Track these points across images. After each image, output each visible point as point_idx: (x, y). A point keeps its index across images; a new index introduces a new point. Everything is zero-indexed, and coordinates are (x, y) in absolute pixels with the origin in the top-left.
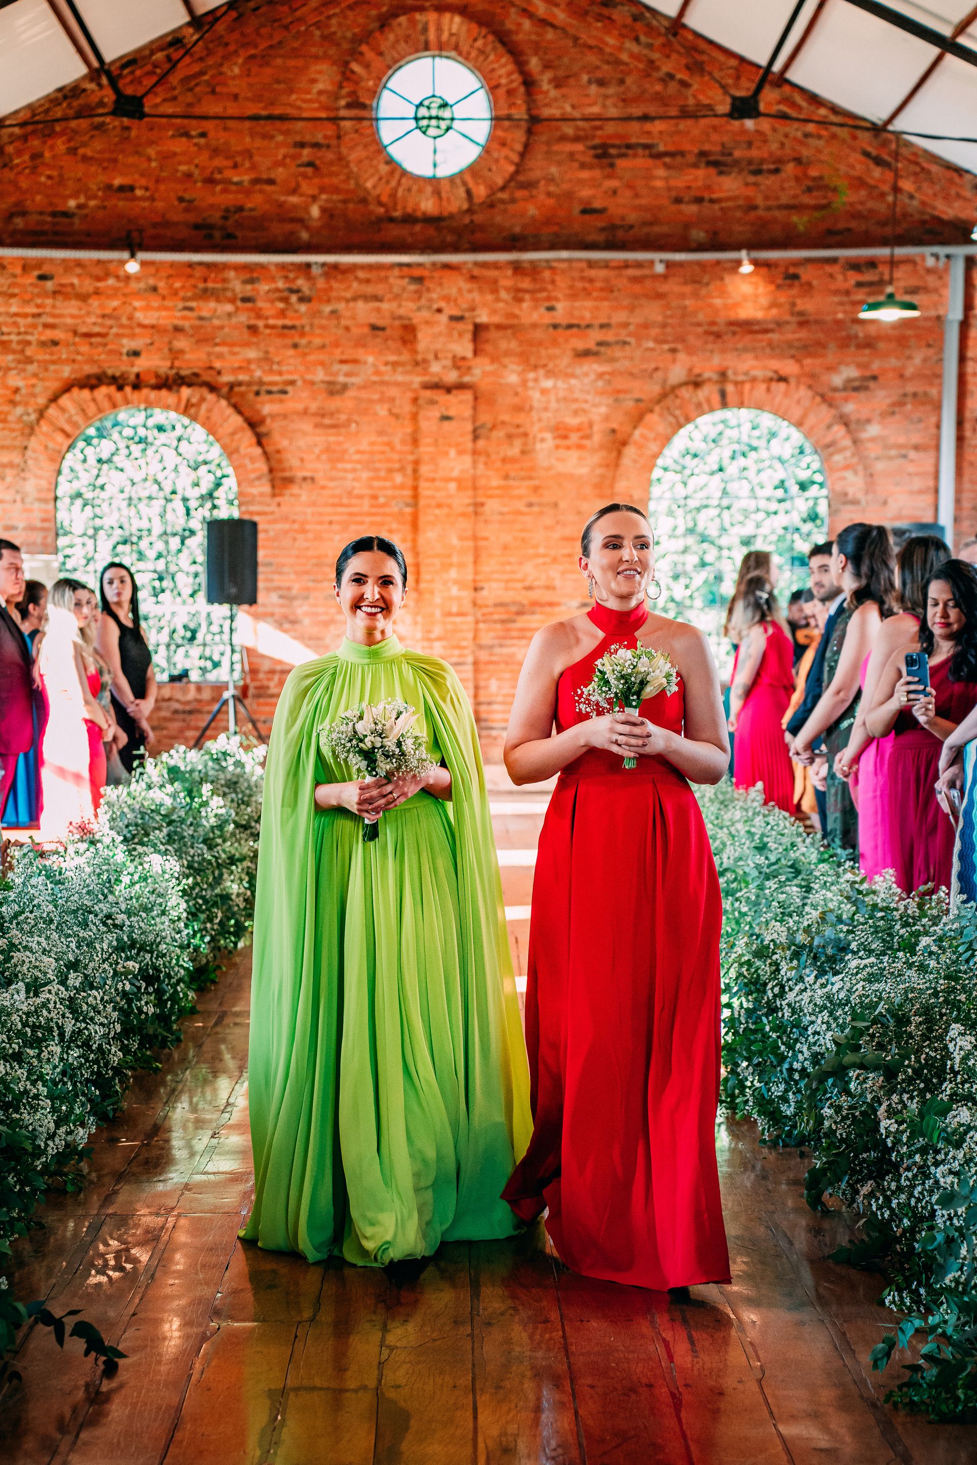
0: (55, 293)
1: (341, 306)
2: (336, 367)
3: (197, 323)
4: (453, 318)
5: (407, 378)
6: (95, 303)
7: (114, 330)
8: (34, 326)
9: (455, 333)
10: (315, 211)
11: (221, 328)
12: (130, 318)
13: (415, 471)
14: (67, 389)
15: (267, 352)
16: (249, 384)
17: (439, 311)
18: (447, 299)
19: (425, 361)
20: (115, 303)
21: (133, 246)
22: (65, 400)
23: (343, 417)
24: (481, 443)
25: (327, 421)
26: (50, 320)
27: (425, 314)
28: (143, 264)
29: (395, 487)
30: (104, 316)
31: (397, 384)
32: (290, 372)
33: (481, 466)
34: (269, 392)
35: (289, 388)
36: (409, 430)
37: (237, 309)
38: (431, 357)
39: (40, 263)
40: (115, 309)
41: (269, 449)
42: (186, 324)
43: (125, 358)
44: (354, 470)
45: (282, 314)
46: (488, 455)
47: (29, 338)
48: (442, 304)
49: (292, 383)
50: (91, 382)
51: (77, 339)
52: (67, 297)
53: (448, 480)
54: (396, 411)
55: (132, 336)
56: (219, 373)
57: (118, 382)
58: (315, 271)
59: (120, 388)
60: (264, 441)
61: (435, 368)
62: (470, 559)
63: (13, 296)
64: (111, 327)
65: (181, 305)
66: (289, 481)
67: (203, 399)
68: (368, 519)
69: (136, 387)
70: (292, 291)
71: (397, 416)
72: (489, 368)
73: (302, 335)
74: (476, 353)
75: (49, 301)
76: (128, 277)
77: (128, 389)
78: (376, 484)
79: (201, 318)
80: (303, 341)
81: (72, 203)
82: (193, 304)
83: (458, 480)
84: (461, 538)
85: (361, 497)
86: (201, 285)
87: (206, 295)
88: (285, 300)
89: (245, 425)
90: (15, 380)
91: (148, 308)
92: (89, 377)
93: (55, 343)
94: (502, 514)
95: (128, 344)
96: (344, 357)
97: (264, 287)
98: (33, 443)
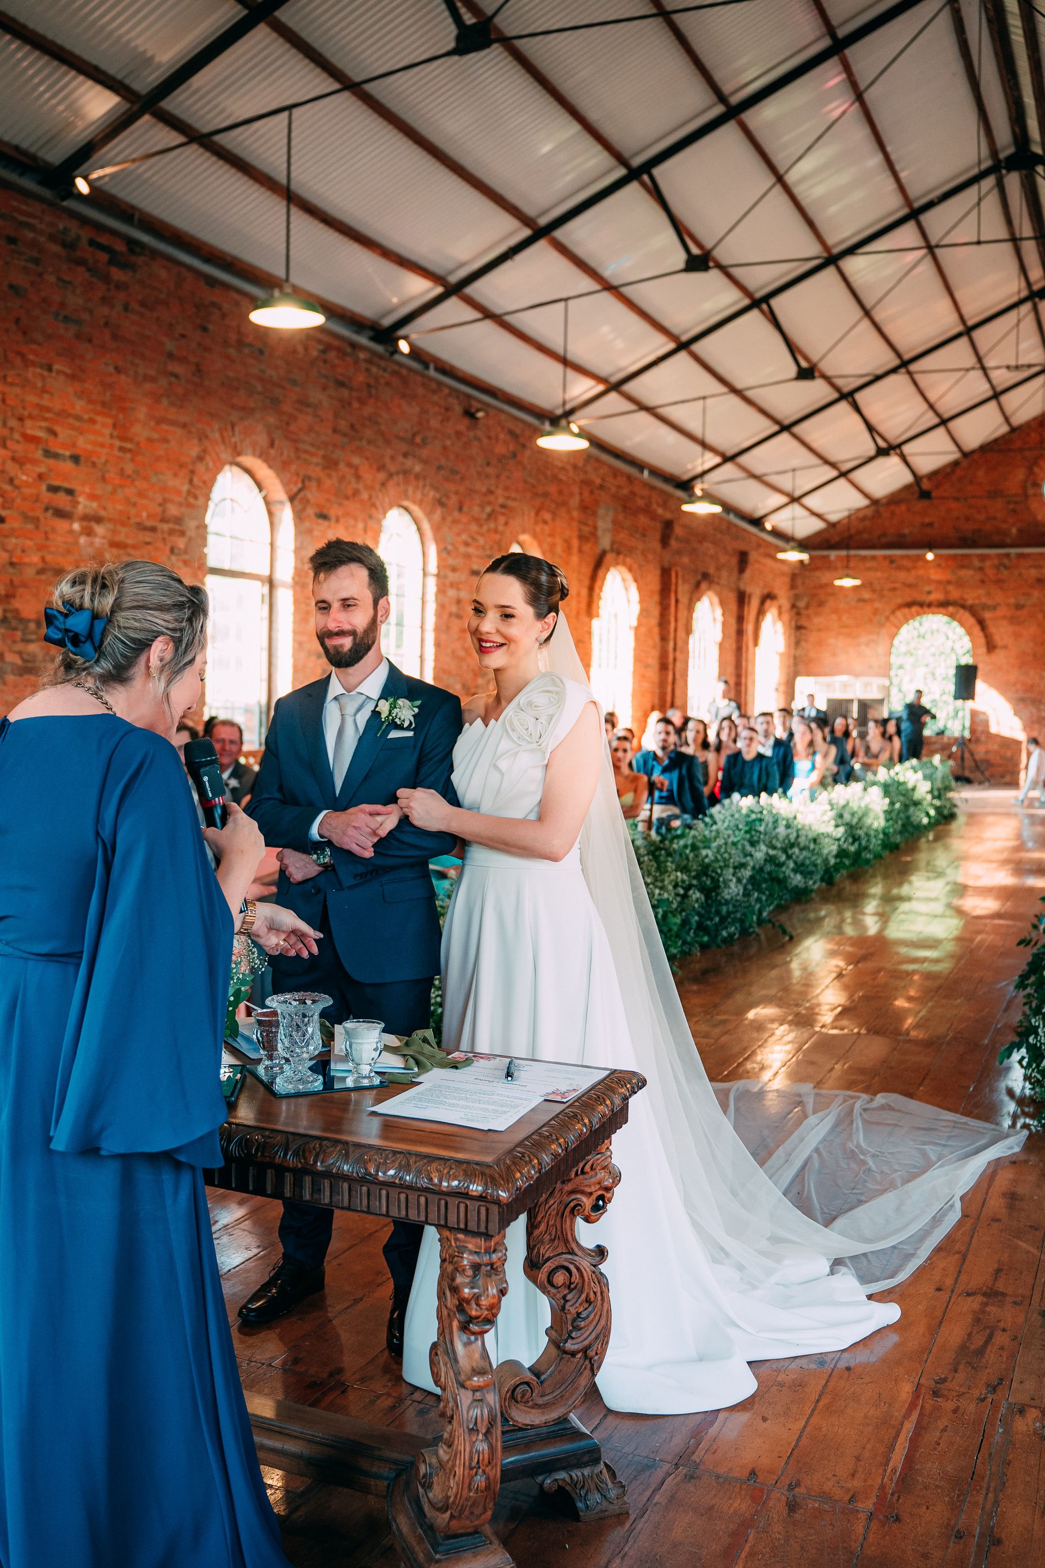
0: (897, 568)
1: (1024, 571)
2: (1020, 597)
3: (958, 579)
6: (913, 573)
7: (922, 583)
8: (887, 582)
10: (1014, 530)
11: (969, 581)
12: (929, 578)
14: (900, 607)
15: (989, 591)
16: (979, 605)
20: (922, 572)
21: (931, 547)
22: (899, 614)
23: (1023, 619)
25: (1015, 621)
26: (894, 579)
28: (936, 556)
30: (917, 577)
32: (999, 600)
34: (989, 609)
35: (998, 607)
37: (976, 573)
39: (890, 556)
40: (922, 575)
41: (988, 633)
42: (953, 579)
43: (925, 595)
44: (1026, 642)
45: (997, 574)
47: (885, 587)
49: (999, 604)
50: (909, 605)
51: (905, 587)
52: (902, 570)
55: (929, 586)
56: (966, 600)
57: (921, 605)
58: (1013, 556)
59: (922, 607)
60: (986, 630)
63: (878, 570)
64: (920, 582)
65: (952, 572)
66: (995, 648)
67: (958, 611)
69: (929, 606)
70: (1002, 564)
73: (1005, 583)
75: (894, 572)
76: (928, 562)
77: (926, 608)
78: (1036, 649)
79: (960, 577)
80: (1006, 586)
81: (906, 531)
82: (957, 571)
85: (1029, 655)
86: (961, 563)
87: (962, 567)
88: (998, 569)
89: (977, 623)
90: (877, 605)
91: (936, 574)
92: (909, 603)
93: (896, 589)
95: (927, 588)
96: (1024, 593)
97: (988, 563)
98: (883, 631)
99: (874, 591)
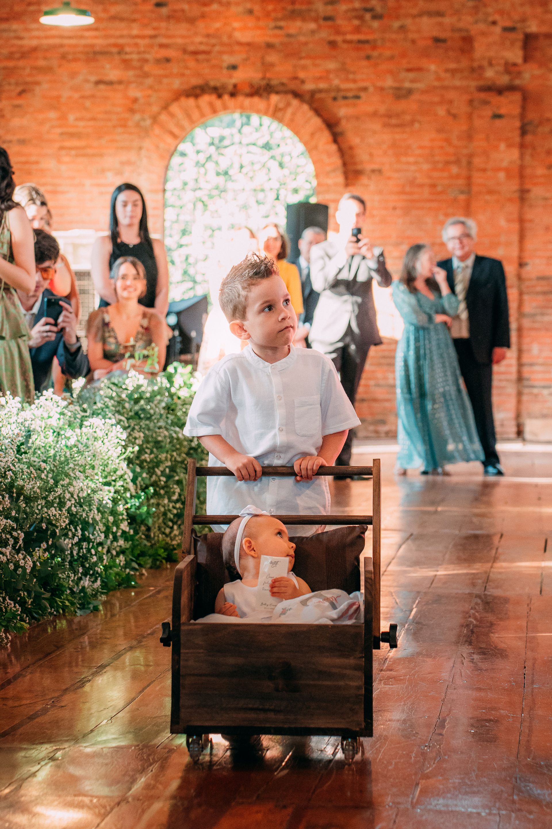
0: (169, 18)
1: (408, 22)
2: (403, 75)
3: (285, 40)
4: (507, 29)
5: (464, 83)
6: (201, 25)
7: (217, 48)
8: (151, 46)
9: (508, 43)
11: (306, 44)
12: (230, 36)
13: (469, 163)
14: (176, 98)
15: (344, 64)
16: (327, 91)
17: (494, 23)
18: (501, 12)
19: (481, 68)
20: (217, 25)
22: (175, 108)
23: (408, 118)
24: (529, 138)
25: (394, 121)
26: (164, 41)
27: (482, 26)
29: (451, 177)
30: (208, 36)
31: (456, 88)
32: (363, 80)
33: (528, 158)
34: (345, 98)
35: (362, 94)
36: (464, 127)
37: (320, 27)
38: (485, 63)
40: (218, 29)
41: (344, 146)
42: (276, 41)
43: (225, 71)
44: (416, 163)
45: (357, 30)
46: (534, 148)
47: (147, 56)
48: (497, 17)
49: (365, 89)
50: (197, 93)
51: (186, 57)
52: (178, 20)
53: (499, 169)
54: (454, 111)
55: (231, 53)
56: (303, 82)
57: (219, 91)
59: (220, 96)
60: (339, 139)
61: (490, 73)
62: (515, 238)
63: (134, 21)
64: (214, 45)
65: (272, 24)
66: (358, 173)
67: (288, 105)
68: (428, 205)
69: (233, 95)
70: (367, 10)
71: (454, 116)
72: (537, 72)
73: (374, 48)
74: (526, 59)
75: (163, 24)
76: (229, 3)
77: (226, 97)
78: (435, 174)
79: (289, 36)
80: (375, 53)
82: (282, 24)
83: (507, 171)
84: (509, 221)
85: (421, 186)
86: (290, 7)
87: (293, 15)
88: (361, 18)
89: (323, 126)
90: (134, 92)
91: (243, 29)
92: (194, 88)
93: (168, 60)
94: (546, 199)
95: (228, 59)
96: (410, 66)
97: (343, 7)
98: (147, 143)
99: (126, 64)
